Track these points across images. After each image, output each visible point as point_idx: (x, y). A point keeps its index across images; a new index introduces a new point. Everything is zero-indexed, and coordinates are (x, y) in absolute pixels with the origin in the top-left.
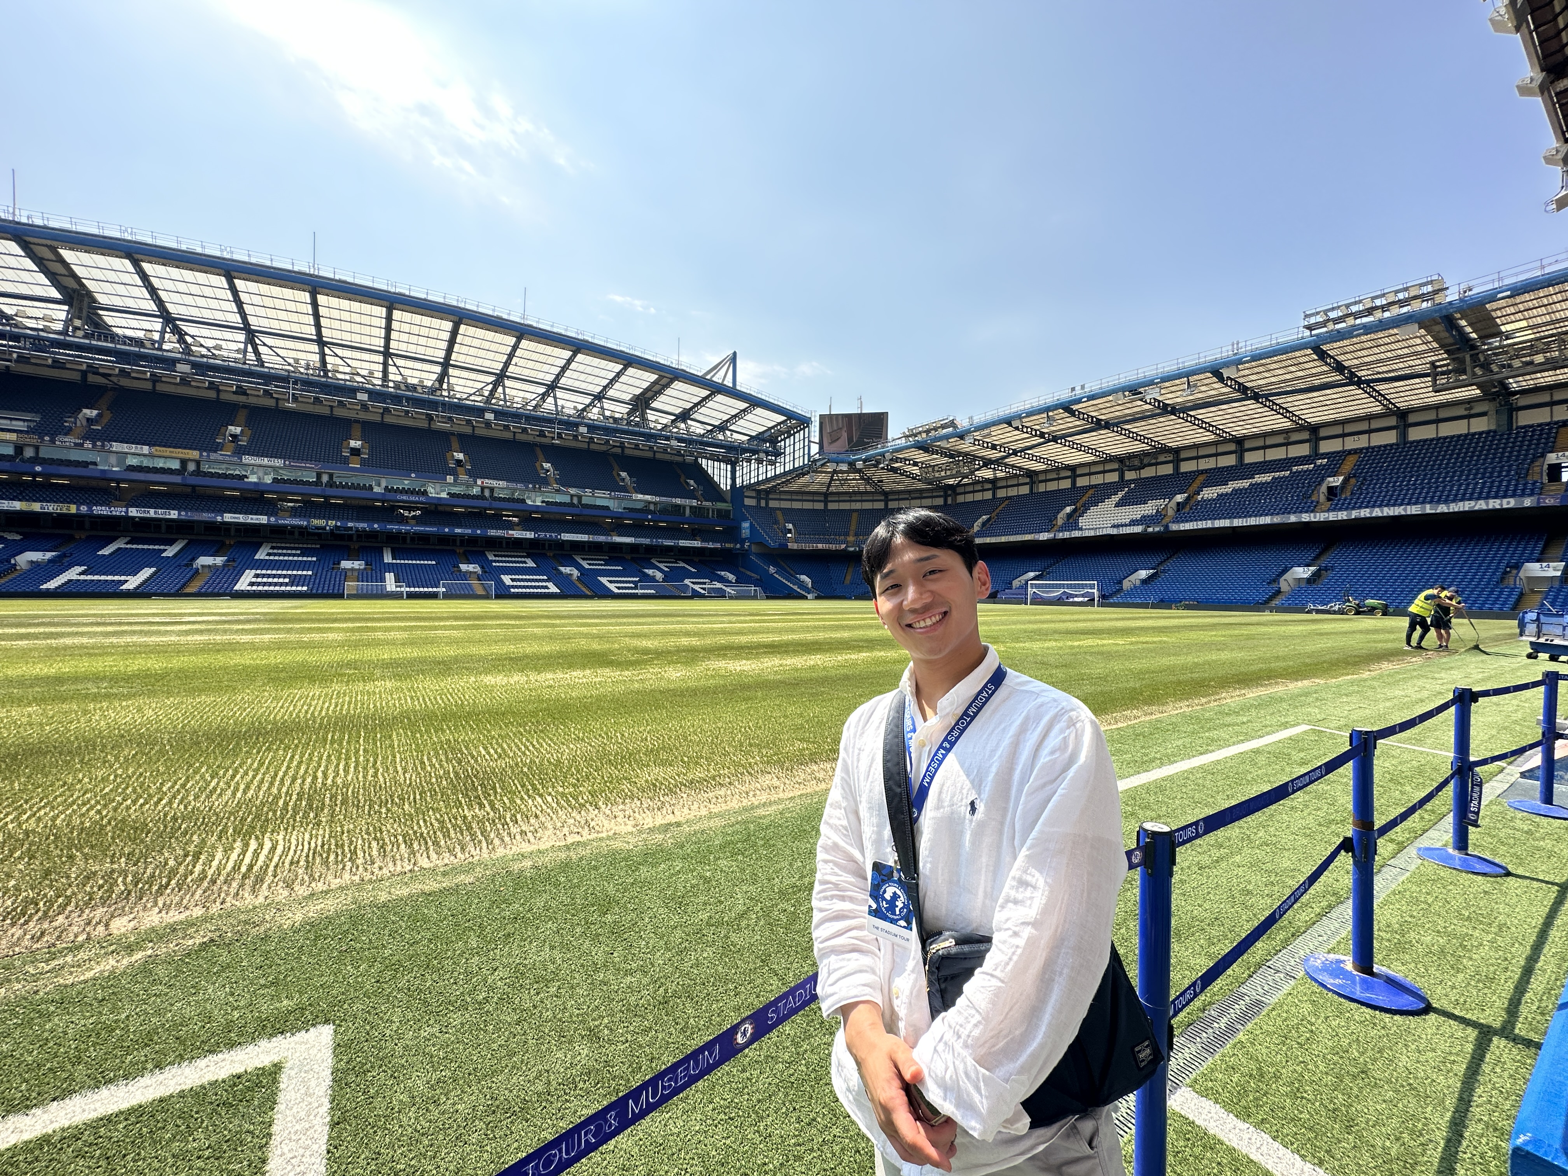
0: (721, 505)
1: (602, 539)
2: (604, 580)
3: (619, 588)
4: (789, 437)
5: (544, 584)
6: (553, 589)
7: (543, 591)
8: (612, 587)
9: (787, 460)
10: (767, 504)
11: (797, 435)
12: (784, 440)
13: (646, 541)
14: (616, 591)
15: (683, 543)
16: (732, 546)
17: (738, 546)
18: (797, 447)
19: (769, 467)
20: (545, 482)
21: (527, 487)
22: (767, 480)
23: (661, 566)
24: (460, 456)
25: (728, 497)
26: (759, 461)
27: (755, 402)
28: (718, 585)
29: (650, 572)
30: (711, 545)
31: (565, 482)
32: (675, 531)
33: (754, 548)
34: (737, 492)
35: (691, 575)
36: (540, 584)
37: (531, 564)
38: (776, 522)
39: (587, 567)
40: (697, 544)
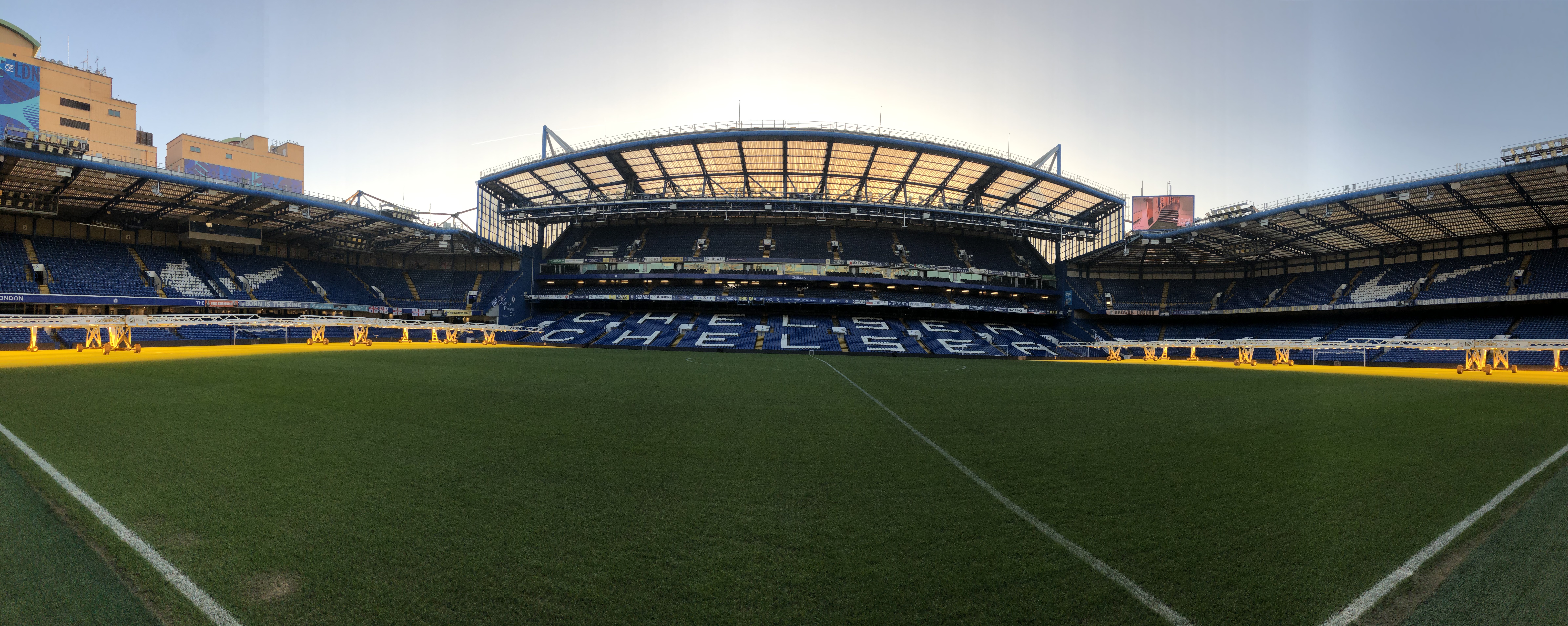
0: (1046, 277)
1: (942, 306)
2: (942, 341)
3: (954, 349)
4: (1105, 216)
5: (893, 344)
6: (900, 348)
7: (892, 349)
8: (949, 348)
9: (1104, 237)
10: (1088, 275)
11: (1113, 215)
12: (1102, 219)
13: (980, 308)
14: (952, 351)
15: (1012, 310)
16: (1056, 312)
17: (1061, 313)
18: (1113, 226)
19: (1089, 243)
20: (898, 260)
21: (884, 265)
22: (1087, 254)
23: (992, 329)
24: (835, 243)
25: (1053, 270)
26: (1080, 239)
27: (1074, 187)
28: (1041, 347)
29: (982, 335)
30: (1036, 312)
31: (914, 259)
32: (1005, 299)
33: (1076, 315)
34: (1061, 266)
35: (1018, 338)
36: (891, 344)
37: (885, 326)
38: (1096, 291)
39: (929, 329)
40: (1024, 311)
